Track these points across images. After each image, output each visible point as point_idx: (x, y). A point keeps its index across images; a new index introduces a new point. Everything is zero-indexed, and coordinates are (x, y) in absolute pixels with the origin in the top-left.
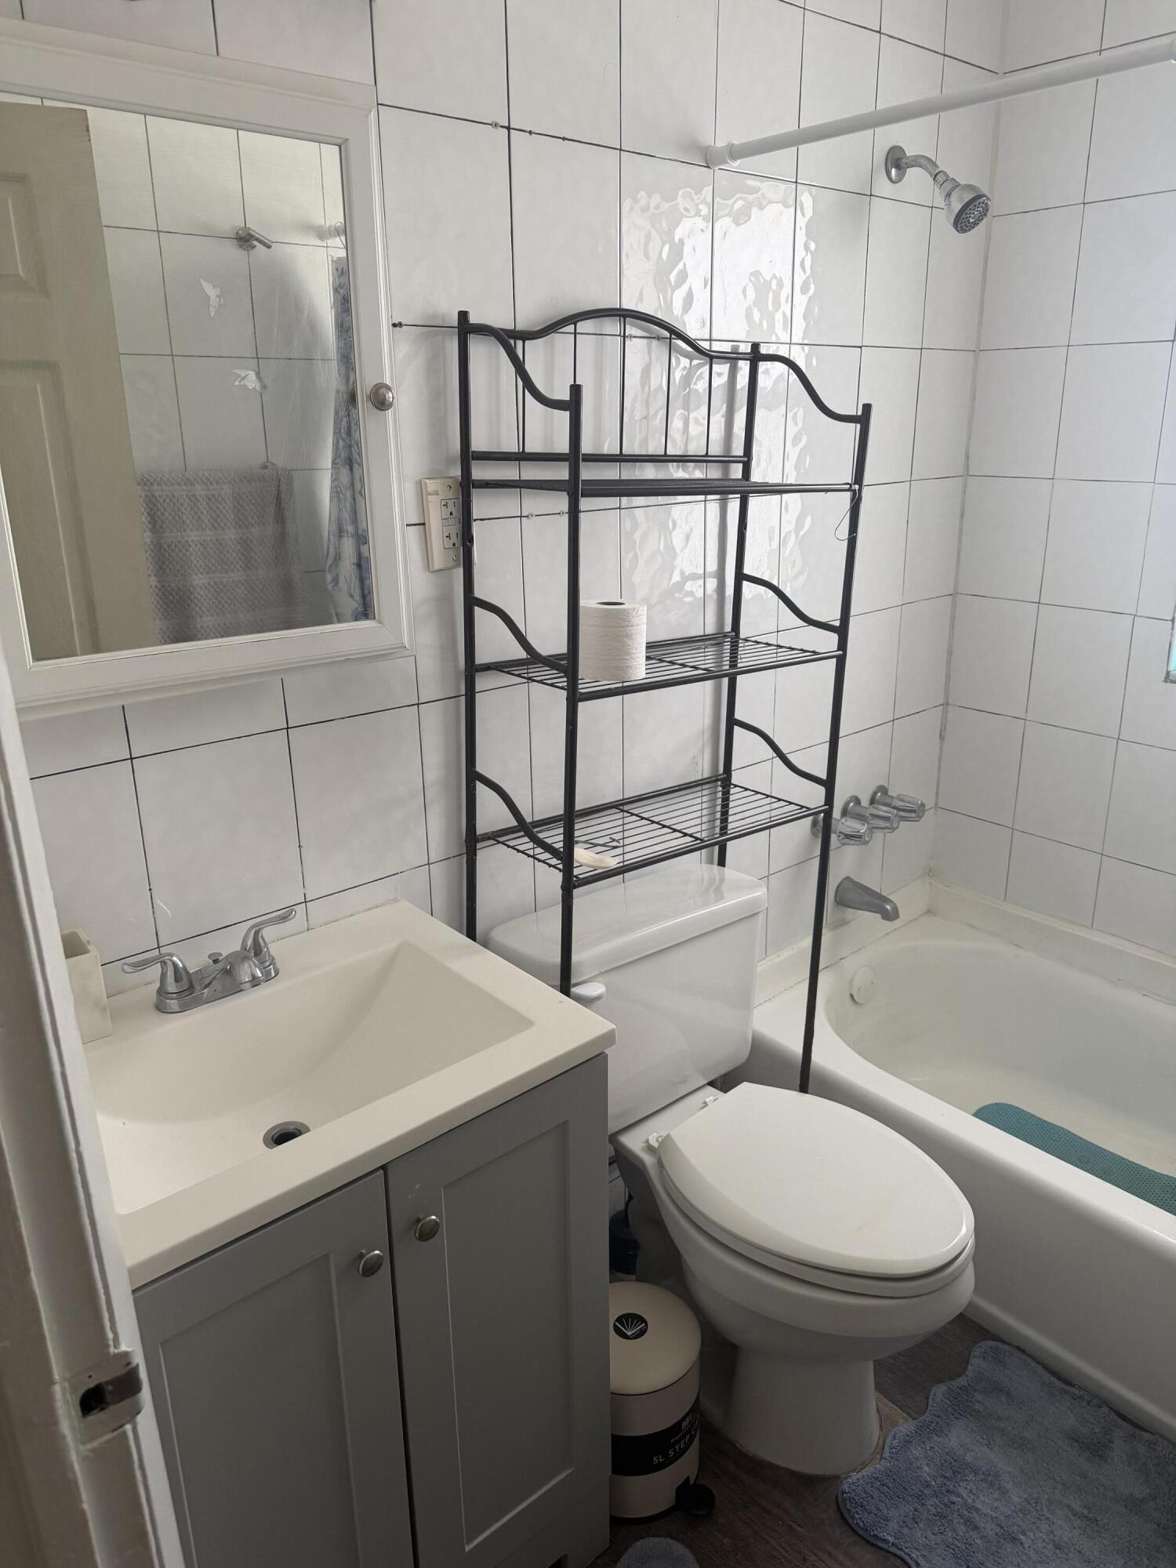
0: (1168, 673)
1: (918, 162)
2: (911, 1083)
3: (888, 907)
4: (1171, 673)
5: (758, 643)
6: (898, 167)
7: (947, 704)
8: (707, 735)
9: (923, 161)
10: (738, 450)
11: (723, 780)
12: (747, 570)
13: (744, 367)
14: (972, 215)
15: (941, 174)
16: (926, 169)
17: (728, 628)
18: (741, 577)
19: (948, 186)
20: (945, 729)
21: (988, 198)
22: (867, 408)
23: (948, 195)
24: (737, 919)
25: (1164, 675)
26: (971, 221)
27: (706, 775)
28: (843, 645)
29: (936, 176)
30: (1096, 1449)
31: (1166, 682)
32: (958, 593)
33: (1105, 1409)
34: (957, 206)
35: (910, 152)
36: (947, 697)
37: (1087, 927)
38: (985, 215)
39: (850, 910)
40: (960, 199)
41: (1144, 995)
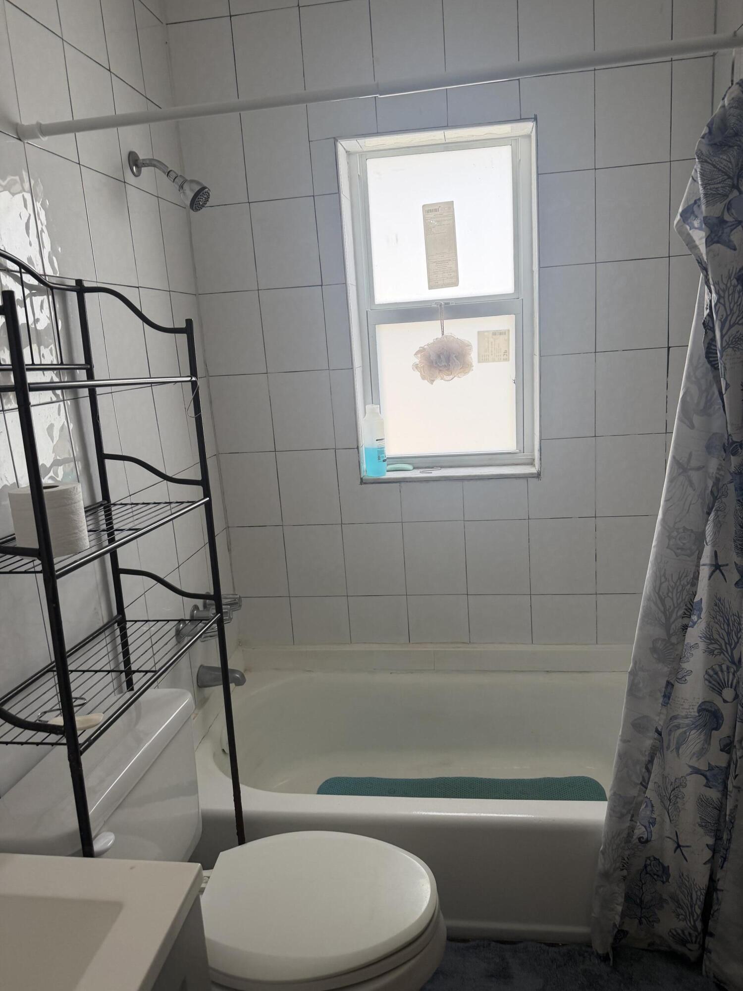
0: (361, 479)
1: (151, 163)
2: (275, 791)
3: (238, 676)
4: (363, 478)
5: (126, 504)
6: (137, 166)
7: (228, 527)
8: (100, 587)
9: (155, 163)
10: (80, 359)
11: (119, 620)
12: (106, 451)
13: (73, 297)
14: (201, 200)
15: (172, 172)
16: (160, 169)
17: (99, 498)
18: (102, 457)
19: (179, 181)
20: (230, 544)
21: (209, 189)
22: (189, 322)
23: (181, 187)
24: (181, 726)
25: (360, 481)
26: (201, 204)
27: (106, 621)
28: (207, 493)
29: (168, 173)
30: (502, 974)
31: (361, 484)
32: (219, 453)
33: (493, 944)
34: (191, 195)
35: (142, 156)
36: (227, 522)
37: (348, 644)
38: (208, 201)
39: (207, 688)
40: (191, 190)
41: (391, 673)
